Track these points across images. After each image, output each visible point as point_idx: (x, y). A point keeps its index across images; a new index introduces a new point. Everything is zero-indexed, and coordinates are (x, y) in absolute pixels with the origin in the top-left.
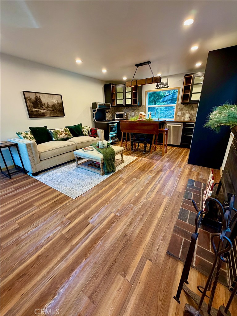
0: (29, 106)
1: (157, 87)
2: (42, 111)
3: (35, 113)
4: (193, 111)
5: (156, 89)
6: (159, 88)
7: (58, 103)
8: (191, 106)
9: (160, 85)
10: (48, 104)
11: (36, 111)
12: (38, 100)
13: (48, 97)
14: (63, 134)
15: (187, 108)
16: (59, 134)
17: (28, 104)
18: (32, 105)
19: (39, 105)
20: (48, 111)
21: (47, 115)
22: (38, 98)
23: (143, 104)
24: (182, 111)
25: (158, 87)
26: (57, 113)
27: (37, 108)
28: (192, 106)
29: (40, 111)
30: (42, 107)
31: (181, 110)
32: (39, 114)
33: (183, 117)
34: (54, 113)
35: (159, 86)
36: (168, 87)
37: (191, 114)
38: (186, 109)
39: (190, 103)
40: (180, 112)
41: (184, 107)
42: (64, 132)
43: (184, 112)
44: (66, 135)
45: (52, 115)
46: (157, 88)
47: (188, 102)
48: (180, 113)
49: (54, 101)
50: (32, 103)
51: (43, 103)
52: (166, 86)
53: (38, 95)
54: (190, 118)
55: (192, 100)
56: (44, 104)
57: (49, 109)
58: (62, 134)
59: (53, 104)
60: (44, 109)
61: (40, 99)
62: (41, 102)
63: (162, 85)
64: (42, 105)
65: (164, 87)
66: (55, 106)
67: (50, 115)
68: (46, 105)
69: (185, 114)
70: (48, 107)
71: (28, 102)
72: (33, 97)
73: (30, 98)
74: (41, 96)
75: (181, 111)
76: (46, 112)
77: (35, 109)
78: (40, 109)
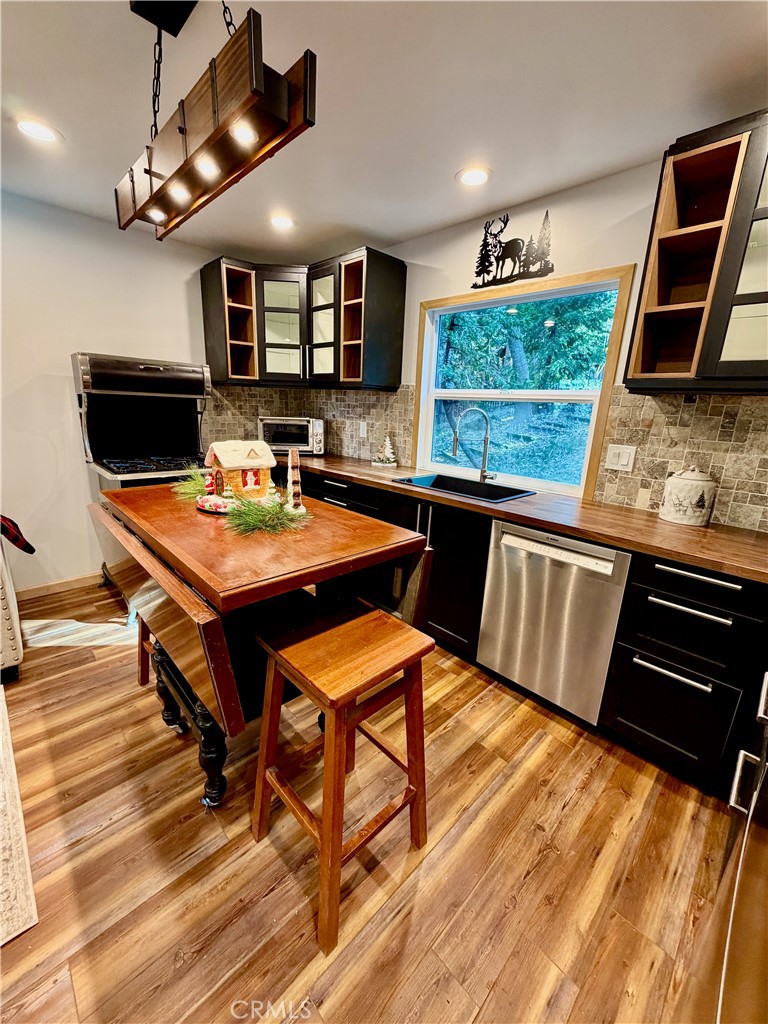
1: (478, 274)
4: (735, 450)
5: (475, 286)
6: (495, 282)
8: (716, 412)
9: (498, 259)
15: (684, 425)
23: (408, 377)
24: (642, 442)
25: (488, 278)
28: (731, 416)
31: (638, 435)
33: (645, 485)
35: (493, 268)
36: (546, 270)
37: (715, 479)
38: (674, 431)
39: (710, 391)
40: (629, 451)
41: (662, 418)
43: (657, 450)
46: (479, 280)
47: (691, 375)
48: (622, 457)
52: (533, 269)
54: (700, 503)
55: (722, 359)
63: (509, 262)
65: (520, 276)
69: (661, 471)
75: (630, 441)
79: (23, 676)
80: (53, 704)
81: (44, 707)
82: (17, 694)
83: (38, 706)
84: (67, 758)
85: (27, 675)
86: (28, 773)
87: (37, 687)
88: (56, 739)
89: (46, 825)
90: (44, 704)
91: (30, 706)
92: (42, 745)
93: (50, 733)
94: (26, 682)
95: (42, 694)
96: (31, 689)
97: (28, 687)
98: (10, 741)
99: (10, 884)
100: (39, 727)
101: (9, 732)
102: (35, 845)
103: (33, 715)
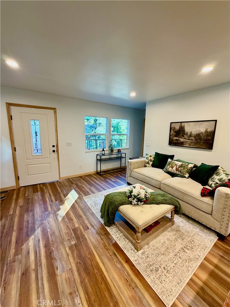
0: (172, 135)
2: (182, 140)
3: (175, 141)
7: (206, 132)
10: (191, 133)
11: (176, 140)
12: (182, 129)
13: (195, 125)
14: (174, 168)
16: (170, 166)
17: (171, 133)
18: (175, 134)
19: (181, 134)
20: (189, 141)
21: (185, 145)
22: (182, 127)
26: (200, 144)
27: (178, 137)
29: (180, 140)
30: (184, 136)
32: (178, 142)
34: (196, 143)
42: (178, 167)
44: (177, 171)
45: (192, 145)
49: (202, 129)
50: (175, 132)
51: (186, 131)
53: (183, 124)
56: (187, 133)
57: (191, 138)
58: (172, 167)
59: (198, 133)
60: (185, 139)
61: (184, 128)
62: (184, 131)
64: (184, 134)
66: (201, 135)
67: (189, 145)
68: (189, 134)
70: (190, 136)
71: (172, 131)
72: (177, 127)
73: (175, 128)
74: (186, 124)
76: (186, 141)
77: (176, 138)
78: (181, 138)
79: (226, 241)
80: (226, 259)
81: (222, 257)
82: (219, 244)
83: (221, 254)
84: (213, 280)
85: (227, 242)
86: (201, 269)
87: (226, 249)
88: (217, 271)
89: (192, 290)
90: (223, 256)
91: (219, 252)
92: (211, 267)
93: (216, 266)
94: (224, 243)
95: (225, 252)
96: (224, 247)
97: (224, 245)
98: (206, 255)
99: (174, 289)
100: (215, 261)
101: (208, 252)
102: (185, 290)
103: (217, 255)
